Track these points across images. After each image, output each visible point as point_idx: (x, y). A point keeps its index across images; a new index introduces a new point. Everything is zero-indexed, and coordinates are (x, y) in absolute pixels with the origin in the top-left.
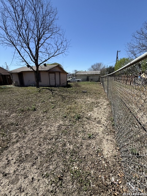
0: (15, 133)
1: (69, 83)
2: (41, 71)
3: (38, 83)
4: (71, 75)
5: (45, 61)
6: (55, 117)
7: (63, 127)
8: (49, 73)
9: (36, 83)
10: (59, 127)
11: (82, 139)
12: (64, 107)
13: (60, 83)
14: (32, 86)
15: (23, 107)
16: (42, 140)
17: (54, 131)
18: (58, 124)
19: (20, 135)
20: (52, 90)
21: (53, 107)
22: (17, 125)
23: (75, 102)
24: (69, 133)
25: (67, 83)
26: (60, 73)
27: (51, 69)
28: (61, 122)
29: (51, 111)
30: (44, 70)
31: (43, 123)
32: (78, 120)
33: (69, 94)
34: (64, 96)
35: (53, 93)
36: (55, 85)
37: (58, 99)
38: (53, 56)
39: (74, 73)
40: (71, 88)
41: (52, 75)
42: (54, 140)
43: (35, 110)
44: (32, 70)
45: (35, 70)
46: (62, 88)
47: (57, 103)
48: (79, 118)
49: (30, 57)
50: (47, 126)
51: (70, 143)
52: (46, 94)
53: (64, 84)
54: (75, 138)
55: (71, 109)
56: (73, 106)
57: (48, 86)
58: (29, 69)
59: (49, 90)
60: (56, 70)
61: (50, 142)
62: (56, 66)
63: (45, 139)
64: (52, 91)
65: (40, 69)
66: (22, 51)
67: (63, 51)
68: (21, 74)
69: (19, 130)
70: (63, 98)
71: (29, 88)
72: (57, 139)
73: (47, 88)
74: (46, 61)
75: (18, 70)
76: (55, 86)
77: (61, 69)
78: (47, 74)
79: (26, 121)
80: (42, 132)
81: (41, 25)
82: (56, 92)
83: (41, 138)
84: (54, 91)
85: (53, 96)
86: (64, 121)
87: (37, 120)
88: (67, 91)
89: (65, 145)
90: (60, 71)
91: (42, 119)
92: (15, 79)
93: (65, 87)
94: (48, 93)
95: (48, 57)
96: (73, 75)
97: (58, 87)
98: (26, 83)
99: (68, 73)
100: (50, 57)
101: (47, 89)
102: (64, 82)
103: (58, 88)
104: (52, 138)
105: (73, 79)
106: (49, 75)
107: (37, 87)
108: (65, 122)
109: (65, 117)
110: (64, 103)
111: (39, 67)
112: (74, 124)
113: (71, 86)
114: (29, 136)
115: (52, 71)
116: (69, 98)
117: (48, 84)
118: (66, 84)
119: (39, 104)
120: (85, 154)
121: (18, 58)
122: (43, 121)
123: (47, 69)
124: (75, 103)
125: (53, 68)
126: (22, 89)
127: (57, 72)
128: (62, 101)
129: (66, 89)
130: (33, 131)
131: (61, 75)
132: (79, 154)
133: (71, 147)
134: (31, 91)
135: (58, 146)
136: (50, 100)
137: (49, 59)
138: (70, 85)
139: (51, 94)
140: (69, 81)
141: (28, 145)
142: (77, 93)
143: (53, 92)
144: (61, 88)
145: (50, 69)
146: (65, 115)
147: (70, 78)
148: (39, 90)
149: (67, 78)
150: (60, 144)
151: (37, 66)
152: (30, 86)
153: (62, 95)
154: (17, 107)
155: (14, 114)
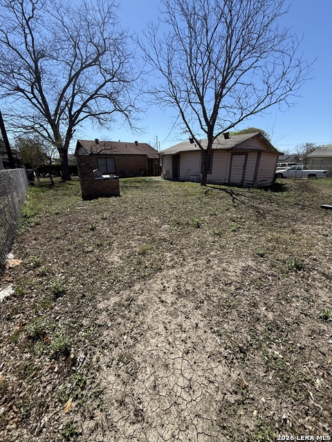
0: (169, 255)
1: (279, 181)
2: (217, 150)
3: (205, 176)
4: (289, 157)
5: (230, 127)
6: (238, 250)
7: (254, 273)
8: (234, 154)
9: (201, 175)
10: (246, 270)
11: (302, 313)
12: (260, 234)
13: (255, 179)
14: (192, 181)
15: (179, 218)
16: (210, 279)
17: (234, 274)
18: (244, 265)
19: (176, 259)
20: (234, 193)
21: (233, 228)
22: (171, 244)
23: (292, 229)
24: (268, 290)
25: (275, 180)
26: (259, 152)
27: (238, 145)
28: (250, 263)
29: (229, 234)
30: (222, 147)
31: (212, 253)
32: (296, 272)
33: (277, 208)
34: (263, 210)
35: (235, 200)
36: (242, 182)
37: (245, 215)
38: (251, 113)
39: (302, 151)
40: (285, 194)
41: (239, 160)
42: (233, 288)
43: (198, 226)
44: (198, 148)
45: (205, 148)
46: (259, 191)
47: (244, 222)
48: (299, 268)
49: (200, 122)
50: (221, 261)
51: (269, 308)
52: (220, 201)
53: (263, 182)
54: (281, 304)
55: (278, 242)
56: (286, 237)
57: (225, 184)
58: (193, 147)
59: (227, 192)
60: (251, 147)
61: (225, 288)
62: (253, 138)
63: (216, 279)
64: (234, 196)
65: (214, 146)
66: (188, 111)
67: (282, 97)
68: (176, 158)
69: (175, 251)
70: (260, 215)
71: (188, 186)
72: (240, 288)
73: (223, 187)
74: (233, 126)
75: (173, 149)
76: (240, 186)
77: (266, 143)
78: (228, 156)
79: (183, 241)
80: (212, 267)
81: (237, 42)
82: (243, 198)
83: (210, 275)
84: (237, 195)
85: (234, 207)
86: (257, 263)
87: (202, 245)
88: (270, 200)
89: (255, 305)
90: (262, 148)
91: (211, 246)
92: (167, 166)
93: (266, 190)
94: (224, 200)
95: (238, 117)
96: (296, 157)
97: (249, 187)
98: (182, 174)
99: (283, 154)
100: (244, 115)
101: (220, 189)
102: (265, 176)
103: (247, 190)
104: (230, 284)
105: (294, 169)
106: (232, 158)
107: (202, 185)
108: (259, 264)
109: (262, 256)
110: (262, 225)
111: (215, 141)
112: (282, 276)
113: (286, 188)
114: (190, 265)
115: (241, 149)
116: (276, 216)
117: (224, 178)
118: (270, 181)
119: (206, 218)
120: (304, 342)
121: (178, 127)
122: (212, 250)
123: (230, 143)
124: (293, 231)
125: (243, 142)
126: (175, 185)
127: (253, 151)
128: (257, 221)
129: (269, 193)
130: (196, 260)
131: (263, 157)
132: (287, 335)
133: (270, 316)
134: (190, 190)
135: (240, 301)
136: (229, 214)
137: (239, 121)
138: (281, 185)
139: (231, 201)
140: (281, 175)
141: (189, 278)
142: (301, 209)
143: (234, 198)
144: (255, 190)
145: (236, 145)
146: (261, 252)
147: (285, 165)
148: (204, 191)
149: (276, 166)
150: (244, 299)
151: (211, 138)
152: (189, 181)
153: (257, 208)
154: (169, 216)
155: (166, 226)
